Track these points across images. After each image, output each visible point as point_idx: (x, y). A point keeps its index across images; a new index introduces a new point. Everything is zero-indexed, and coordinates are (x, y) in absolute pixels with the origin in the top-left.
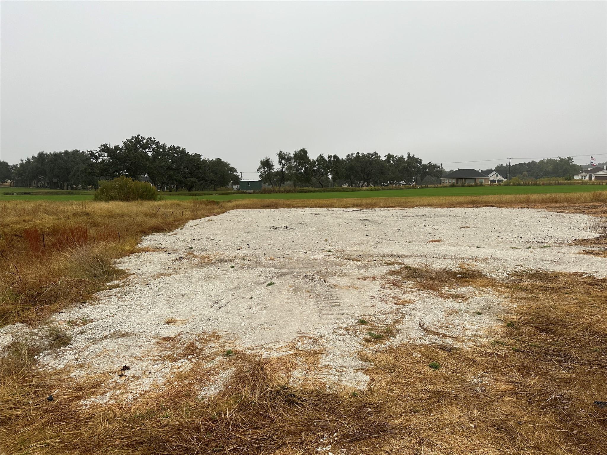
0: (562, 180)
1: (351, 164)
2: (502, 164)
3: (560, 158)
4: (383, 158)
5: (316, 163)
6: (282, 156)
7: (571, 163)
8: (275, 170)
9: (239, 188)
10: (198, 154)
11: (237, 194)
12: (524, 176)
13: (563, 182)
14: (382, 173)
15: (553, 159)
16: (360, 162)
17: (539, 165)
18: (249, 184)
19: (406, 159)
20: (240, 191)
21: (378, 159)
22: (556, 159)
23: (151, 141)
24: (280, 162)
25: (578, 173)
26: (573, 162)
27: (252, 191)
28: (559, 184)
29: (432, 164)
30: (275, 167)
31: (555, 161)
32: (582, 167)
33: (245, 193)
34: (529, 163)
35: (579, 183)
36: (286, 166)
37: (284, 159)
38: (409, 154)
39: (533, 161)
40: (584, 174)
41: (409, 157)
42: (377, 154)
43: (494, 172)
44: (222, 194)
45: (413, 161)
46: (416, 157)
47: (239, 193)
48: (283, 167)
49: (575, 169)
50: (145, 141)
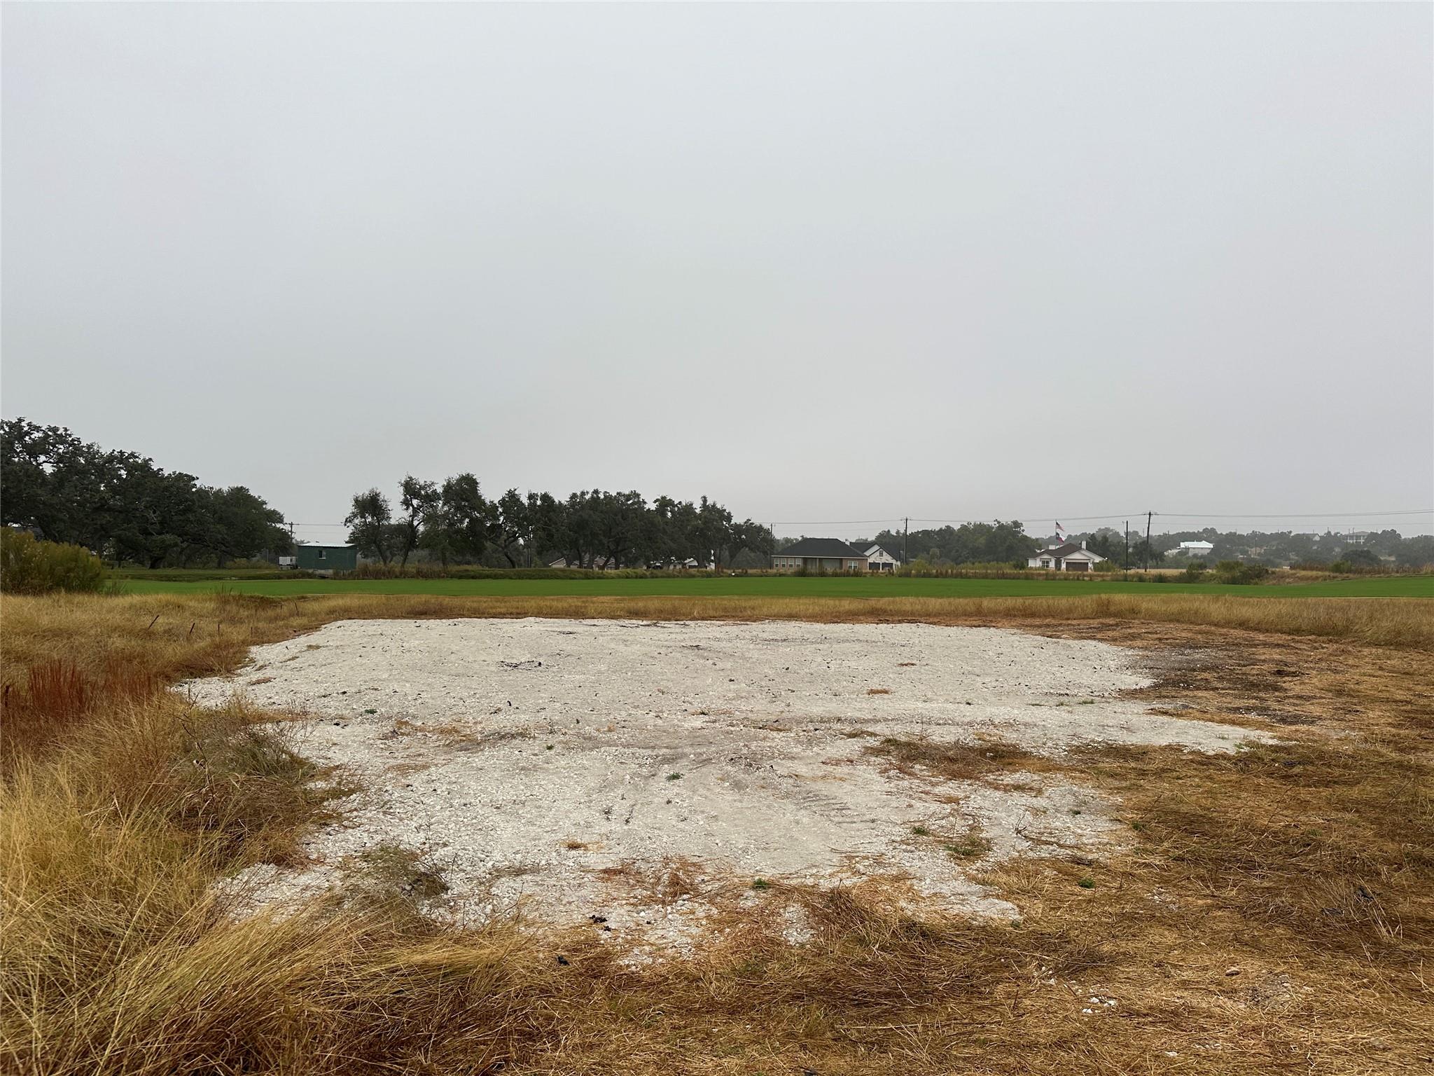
0: (1010, 568)
1: (581, 516)
2: (889, 531)
3: (999, 522)
4: (651, 506)
5: (500, 510)
6: (411, 489)
7: (1020, 533)
8: (393, 522)
9: (294, 562)
10: (186, 475)
11: (289, 577)
12: (932, 557)
13: (1012, 572)
14: (650, 539)
15: (985, 523)
16: (602, 512)
17: (960, 534)
18: (324, 553)
19: (698, 511)
20: (296, 571)
21: (639, 507)
22: (992, 523)
23: (55, 437)
24: (407, 503)
25: (1035, 556)
26: (1023, 531)
27: (331, 572)
28: (1004, 576)
29: (753, 524)
30: (392, 514)
31: (990, 528)
32: (1040, 542)
33: (310, 576)
34: (941, 529)
35: (1040, 575)
36: (421, 514)
37: (416, 494)
38: (705, 499)
39: (948, 527)
40: (1046, 557)
41: (704, 505)
42: (638, 495)
43: (876, 547)
44: (249, 578)
45: (714, 516)
46: (719, 506)
47: (295, 577)
48: (413, 516)
49: (1028, 546)
50: (36, 435)
